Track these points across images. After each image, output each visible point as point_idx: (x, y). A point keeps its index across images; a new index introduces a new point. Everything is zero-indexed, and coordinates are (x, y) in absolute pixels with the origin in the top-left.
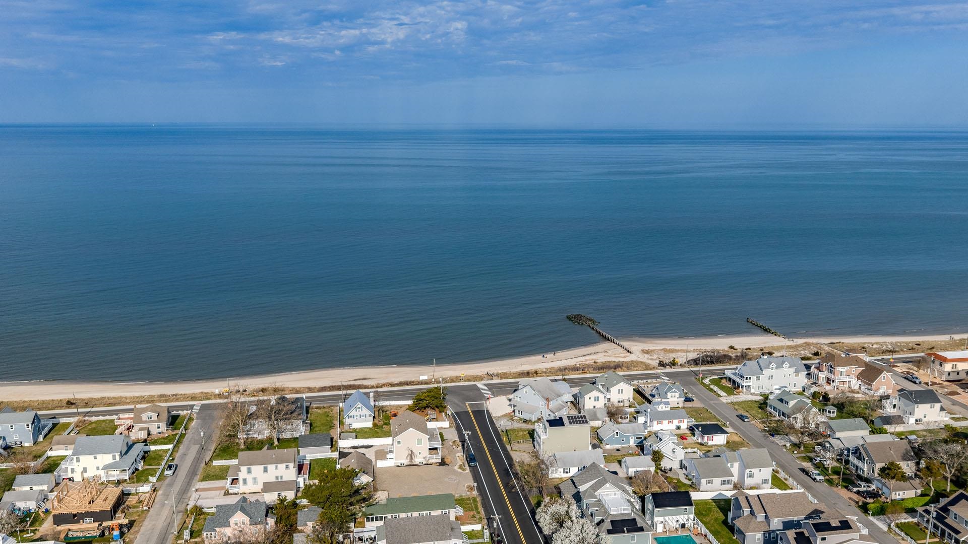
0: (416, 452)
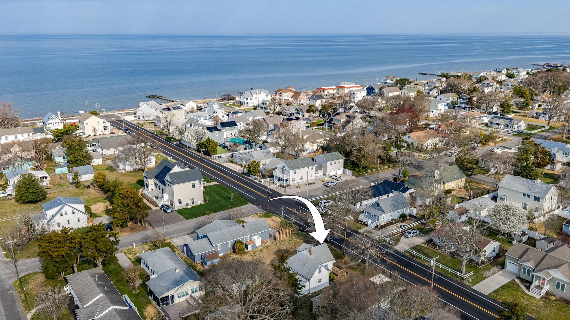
0: (97, 128)
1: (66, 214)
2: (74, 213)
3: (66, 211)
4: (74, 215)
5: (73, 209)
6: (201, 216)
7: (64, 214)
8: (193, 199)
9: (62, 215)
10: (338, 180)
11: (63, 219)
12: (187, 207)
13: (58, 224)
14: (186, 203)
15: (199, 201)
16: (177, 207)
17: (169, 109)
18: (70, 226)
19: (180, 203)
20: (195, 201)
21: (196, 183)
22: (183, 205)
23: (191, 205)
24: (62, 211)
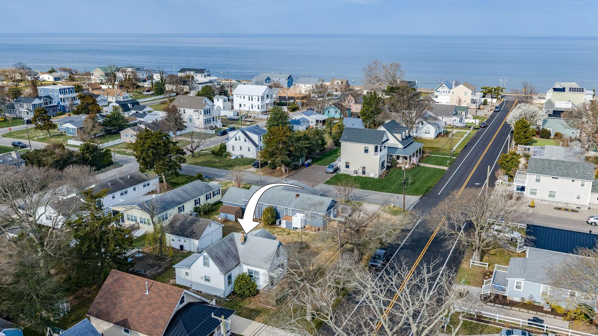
0: (463, 100)
1: (240, 139)
2: (245, 141)
4: (245, 143)
5: (246, 137)
7: (238, 139)
8: (364, 168)
11: (237, 144)
12: (355, 175)
13: (233, 147)
14: (354, 170)
15: (374, 172)
16: (343, 170)
17: (563, 90)
18: (242, 153)
19: (347, 166)
20: (366, 171)
21: (371, 147)
22: (350, 172)
23: (360, 174)
24: (237, 136)
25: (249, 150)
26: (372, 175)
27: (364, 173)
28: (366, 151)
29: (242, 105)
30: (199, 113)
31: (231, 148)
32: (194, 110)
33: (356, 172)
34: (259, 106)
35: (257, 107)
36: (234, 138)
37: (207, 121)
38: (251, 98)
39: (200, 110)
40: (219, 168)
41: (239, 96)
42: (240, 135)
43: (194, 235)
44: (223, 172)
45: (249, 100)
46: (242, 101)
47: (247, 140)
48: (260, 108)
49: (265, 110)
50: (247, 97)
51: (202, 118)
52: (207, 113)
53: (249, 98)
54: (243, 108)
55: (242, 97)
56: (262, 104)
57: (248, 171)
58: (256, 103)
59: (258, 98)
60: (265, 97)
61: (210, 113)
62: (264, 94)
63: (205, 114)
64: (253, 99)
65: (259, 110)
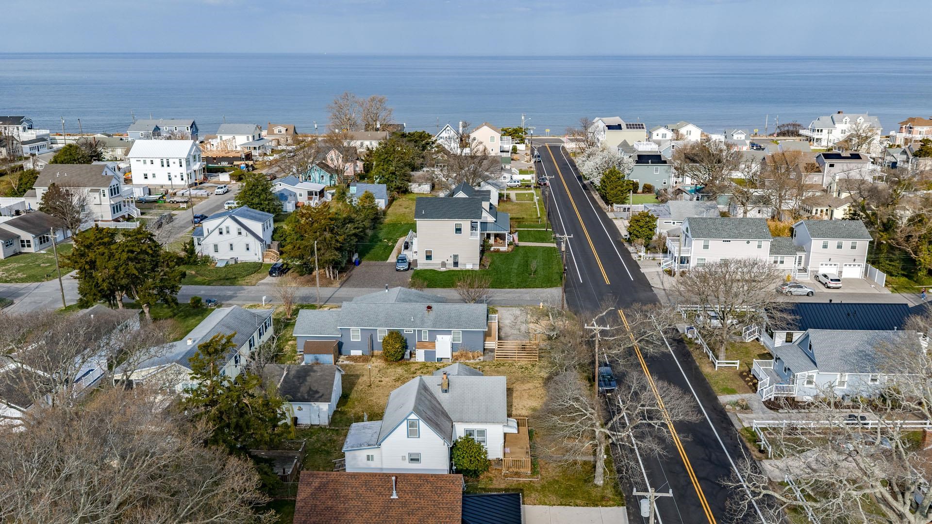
0: (489, 148)
1: (228, 232)
2: (240, 233)
3: (227, 228)
4: (240, 237)
5: (239, 227)
6: (439, 287)
7: (224, 231)
8: (456, 257)
9: (221, 233)
10: (829, 287)
11: (223, 241)
12: (443, 269)
13: (216, 246)
14: (441, 261)
15: (470, 262)
16: (422, 264)
17: (619, 127)
18: (233, 254)
19: (429, 257)
20: (460, 261)
21: (466, 224)
22: (435, 264)
23: (451, 267)
24: (223, 226)
25: (248, 249)
26: (469, 267)
27: (456, 264)
28: (458, 230)
29: (150, 176)
30: (100, 194)
31: (212, 248)
32: (90, 189)
33: (444, 264)
34: (182, 176)
35: (179, 177)
36: (217, 231)
37: (116, 208)
38: (165, 163)
39: (102, 189)
40: (209, 285)
41: (142, 160)
42: (227, 225)
43: (317, 396)
44: (227, 290)
45: (163, 166)
46: (149, 169)
47: (243, 231)
48: (185, 178)
49: (194, 181)
50: (157, 162)
51: (107, 201)
52: (115, 194)
53: (162, 162)
54: (150, 181)
55: (148, 161)
56: (189, 172)
57: (263, 284)
58: (176, 170)
59: (181, 163)
60: (191, 159)
61: (118, 193)
62: (189, 154)
63: (112, 195)
64: (171, 163)
65: (183, 183)
